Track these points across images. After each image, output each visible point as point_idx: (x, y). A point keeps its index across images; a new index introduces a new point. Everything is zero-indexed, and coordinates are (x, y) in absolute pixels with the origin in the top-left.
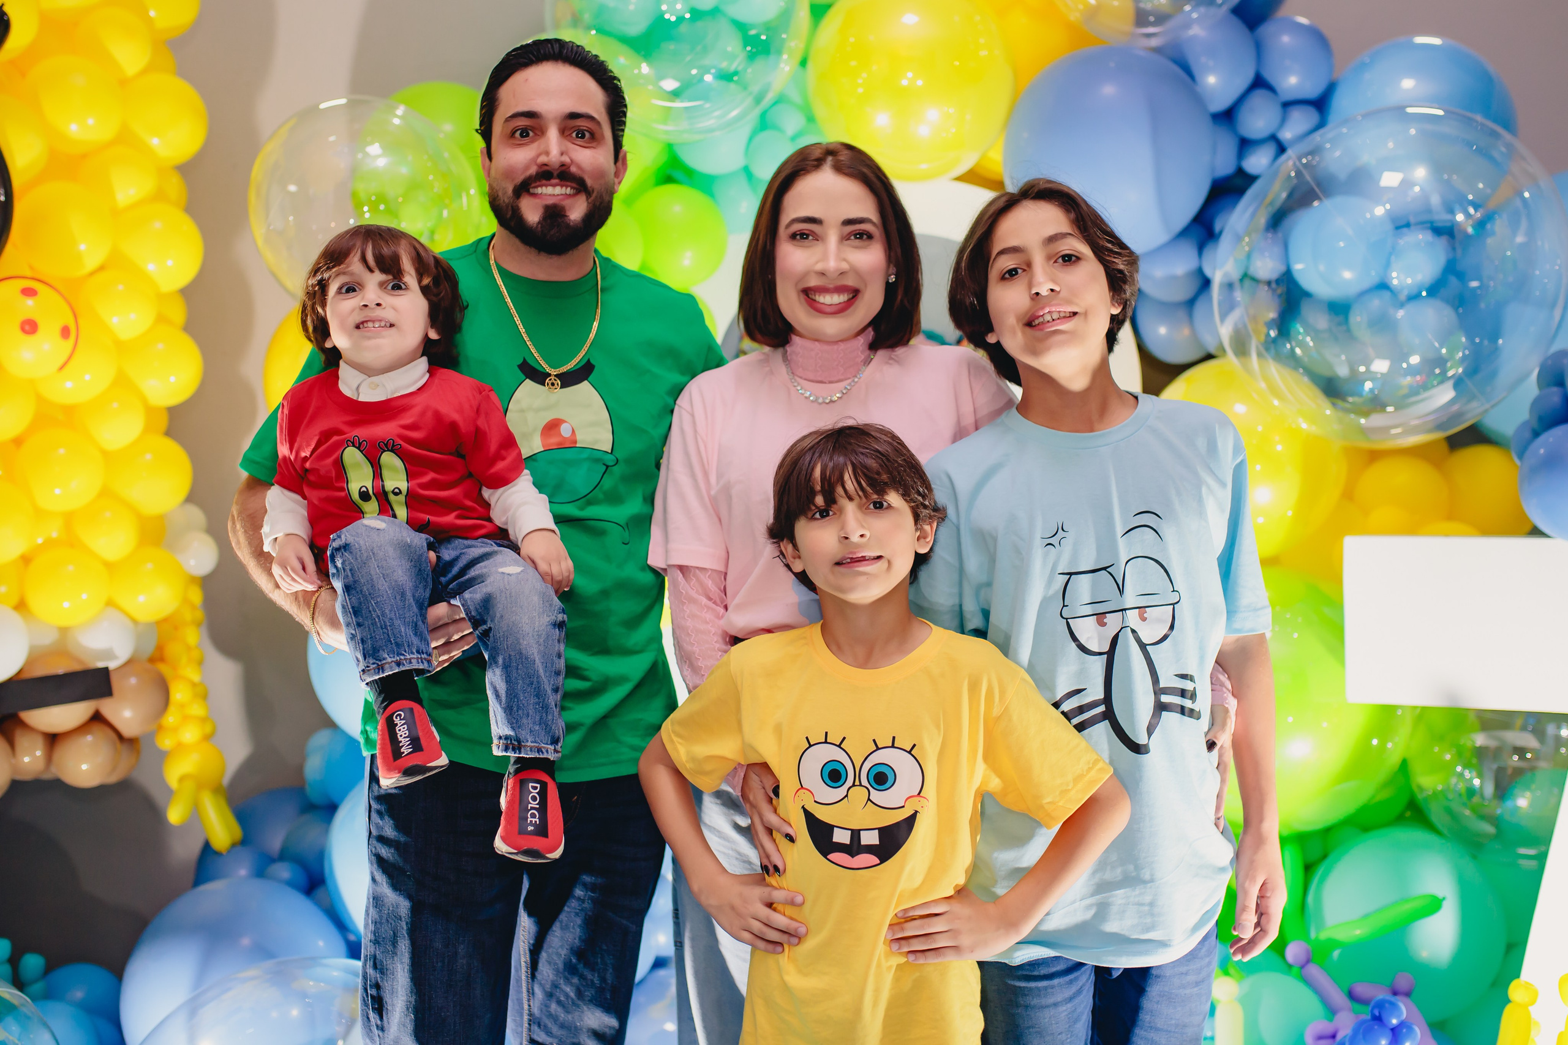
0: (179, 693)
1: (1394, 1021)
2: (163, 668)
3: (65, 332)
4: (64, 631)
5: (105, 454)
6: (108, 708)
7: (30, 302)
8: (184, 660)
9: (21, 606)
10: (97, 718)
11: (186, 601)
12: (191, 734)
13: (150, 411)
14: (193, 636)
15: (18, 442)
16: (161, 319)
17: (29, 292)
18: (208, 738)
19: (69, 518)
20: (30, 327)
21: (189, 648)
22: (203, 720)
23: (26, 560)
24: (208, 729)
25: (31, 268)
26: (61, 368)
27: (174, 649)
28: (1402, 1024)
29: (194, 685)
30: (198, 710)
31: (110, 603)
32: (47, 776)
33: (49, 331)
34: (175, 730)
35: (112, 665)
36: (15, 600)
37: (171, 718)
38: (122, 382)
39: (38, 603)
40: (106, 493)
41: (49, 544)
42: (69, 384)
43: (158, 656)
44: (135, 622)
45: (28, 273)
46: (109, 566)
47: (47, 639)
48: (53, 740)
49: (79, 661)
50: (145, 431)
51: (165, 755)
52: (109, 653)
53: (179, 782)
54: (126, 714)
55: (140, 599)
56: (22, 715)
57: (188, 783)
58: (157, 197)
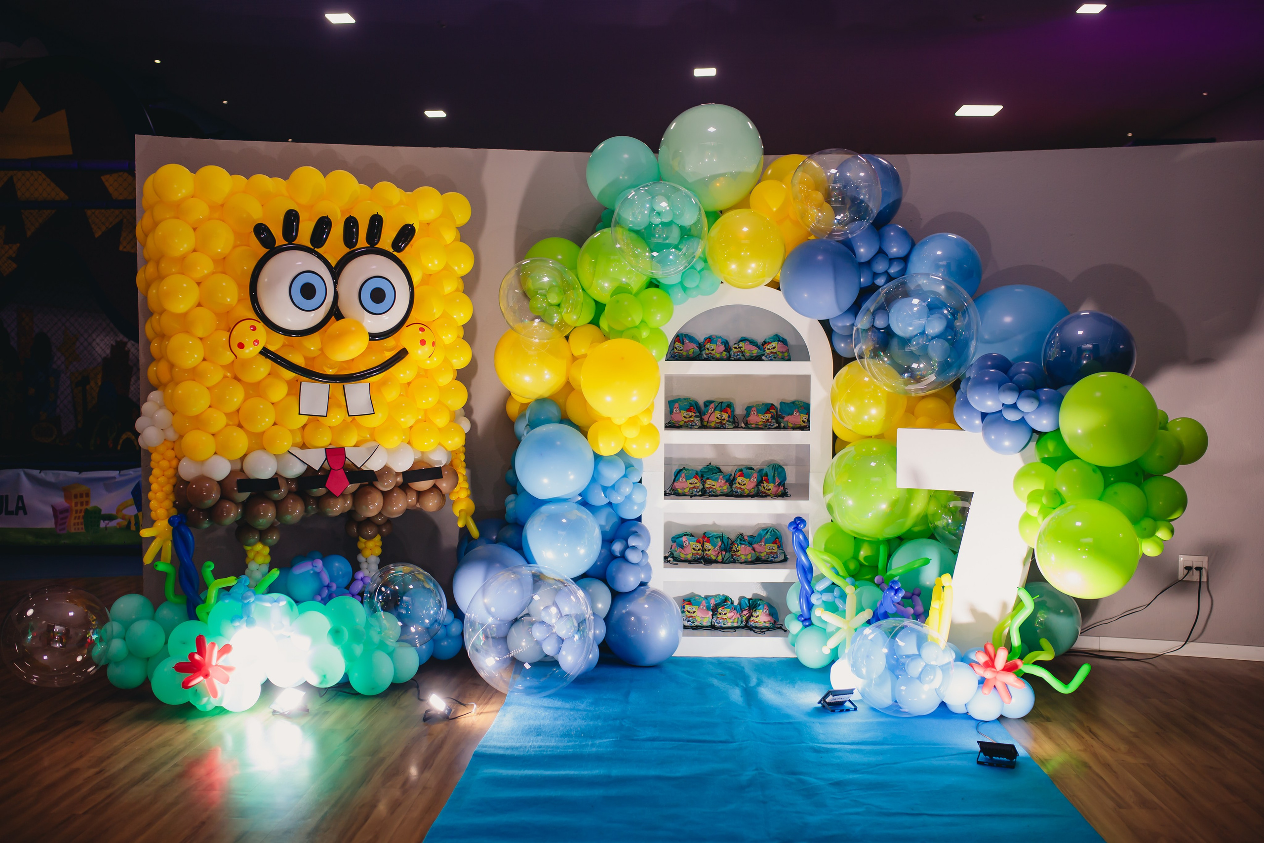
0: (461, 479)
1: (897, 588)
2: (454, 468)
3: (434, 344)
4: (423, 453)
5: (439, 387)
6: (439, 483)
7: (421, 333)
8: (460, 466)
9: (409, 443)
10: (435, 487)
11: (461, 443)
12: (462, 496)
13: (454, 370)
14: (463, 457)
15: (409, 384)
16: (458, 337)
17: (422, 330)
18: (468, 497)
19: (426, 411)
20: (423, 342)
22: (467, 489)
23: (411, 427)
24: (470, 493)
26: (431, 357)
27: (457, 462)
28: (899, 588)
29: (464, 475)
30: (465, 485)
31: (440, 444)
32: (417, 508)
33: (428, 344)
34: (458, 492)
35: (441, 467)
36: (407, 441)
37: (457, 489)
38: (446, 360)
39: (415, 443)
40: (439, 402)
41: (418, 422)
42: (428, 362)
43: (453, 464)
44: (447, 450)
46: (439, 429)
47: (418, 456)
48: (420, 494)
49: (429, 465)
50: (453, 379)
51: (453, 502)
52: (440, 462)
53: (459, 513)
54: (444, 485)
55: (450, 442)
56: (410, 484)
57: (463, 513)
58: (457, 290)
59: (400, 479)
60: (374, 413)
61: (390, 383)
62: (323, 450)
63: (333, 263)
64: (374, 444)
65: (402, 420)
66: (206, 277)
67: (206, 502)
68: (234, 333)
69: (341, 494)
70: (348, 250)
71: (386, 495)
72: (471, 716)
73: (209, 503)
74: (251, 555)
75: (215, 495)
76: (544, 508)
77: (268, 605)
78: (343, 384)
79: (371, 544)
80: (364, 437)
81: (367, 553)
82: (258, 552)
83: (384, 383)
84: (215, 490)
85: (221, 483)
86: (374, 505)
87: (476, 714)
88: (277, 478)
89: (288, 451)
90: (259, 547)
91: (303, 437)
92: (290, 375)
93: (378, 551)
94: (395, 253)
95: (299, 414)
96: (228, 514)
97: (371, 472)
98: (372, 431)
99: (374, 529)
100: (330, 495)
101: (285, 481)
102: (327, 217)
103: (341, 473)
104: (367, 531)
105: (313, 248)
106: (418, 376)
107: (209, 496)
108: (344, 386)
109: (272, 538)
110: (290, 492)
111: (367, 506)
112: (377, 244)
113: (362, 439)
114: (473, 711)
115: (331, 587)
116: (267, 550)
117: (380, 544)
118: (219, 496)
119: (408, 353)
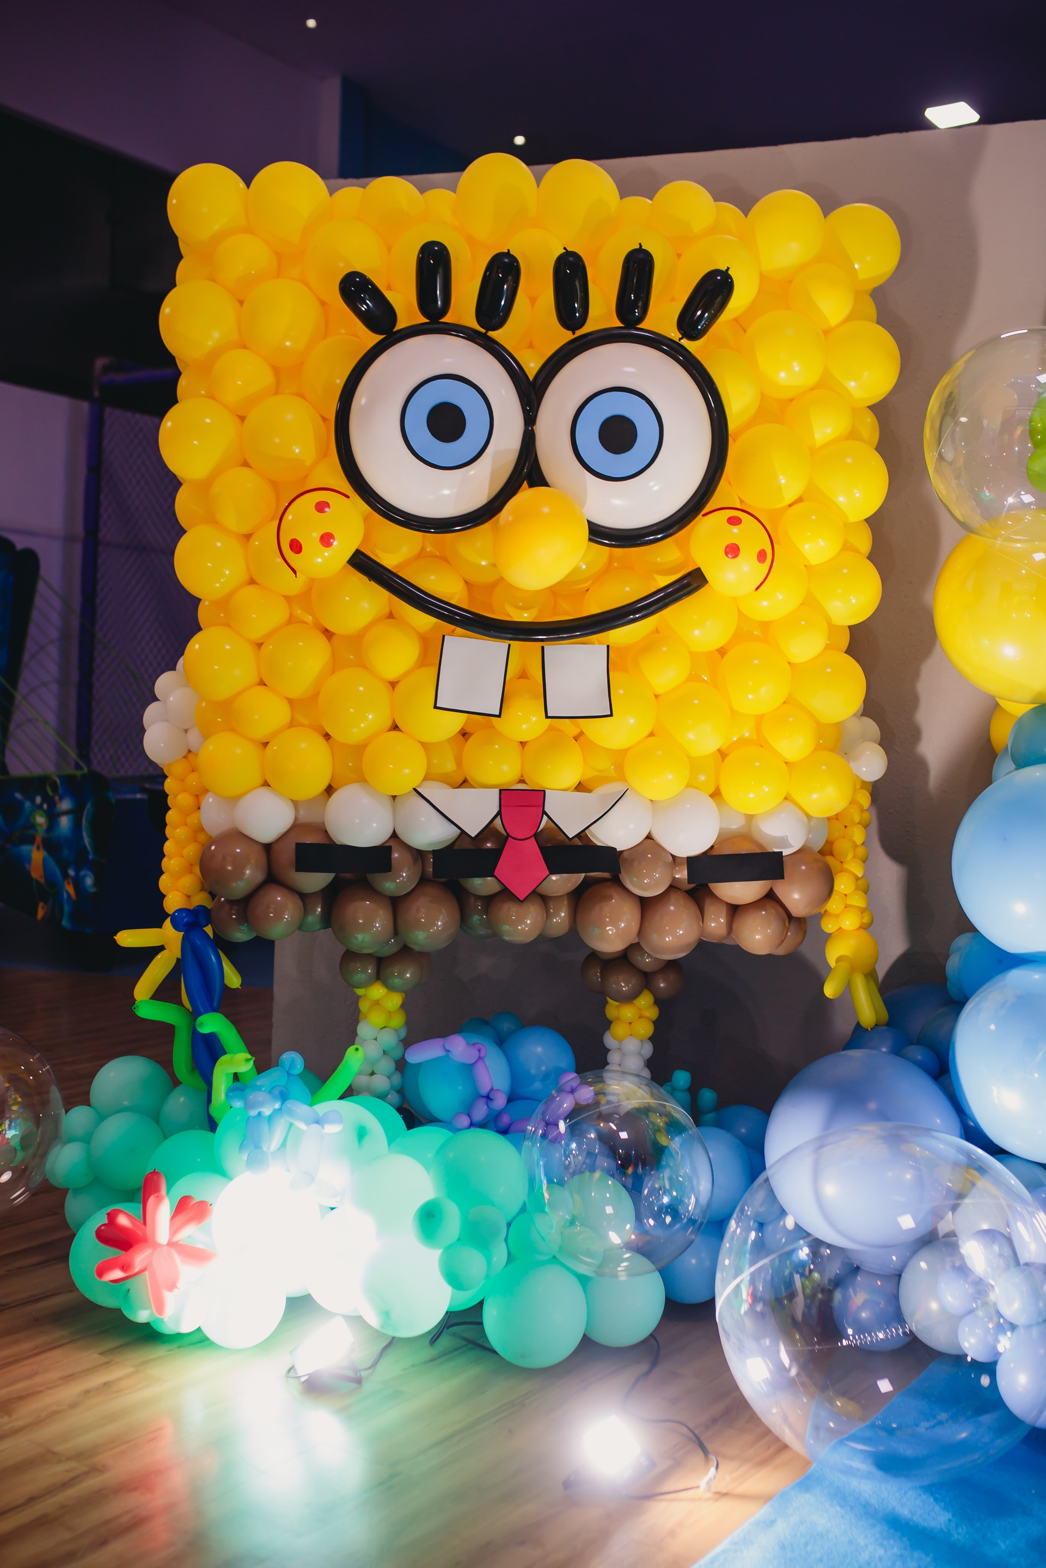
0: (843, 884)
2: (829, 859)
4: (750, 818)
5: (793, 665)
6: (782, 889)
7: (735, 529)
8: (850, 856)
9: (716, 794)
10: (771, 897)
11: (853, 802)
12: (850, 922)
13: (832, 628)
14: (858, 835)
15: (722, 652)
16: (847, 547)
17: (734, 521)
18: (865, 927)
19: (759, 720)
20: (733, 550)
21: (856, 846)
22: (863, 911)
23: (722, 754)
24: (866, 920)
25: (741, 501)
26: (757, 589)
27: (841, 846)
29: (857, 878)
30: (859, 901)
31: (788, 798)
32: (727, 942)
33: (748, 555)
34: (837, 916)
35: (786, 852)
36: (711, 790)
37: (835, 905)
38: (809, 603)
39: (730, 793)
40: (791, 700)
41: (742, 742)
42: (763, 603)
43: (827, 850)
44: (809, 817)
45: (739, 507)
46: (789, 765)
47: (735, 825)
48: (734, 910)
49: (759, 845)
50: (828, 647)
51: (827, 937)
52: (784, 842)
53: (836, 963)
54: (796, 896)
55: (815, 796)
56: (712, 885)
57: (844, 966)
58: (853, 435)
59: (682, 874)
60: (611, 715)
61: (665, 649)
62: (496, 792)
63: (532, 366)
64: (619, 787)
65: (691, 736)
66: (253, 400)
67: (234, 885)
68: (289, 516)
69: (534, 893)
70: (567, 336)
71: (646, 905)
72: (693, 1500)
73: (240, 887)
74: (364, 1006)
75: (251, 874)
76: (1017, 976)
77: (302, 1126)
78: (542, 644)
79: (627, 1012)
80: (600, 771)
81: (619, 1029)
82: (377, 1003)
83: (648, 646)
84: (253, 861)
85: (268, 848)
86: (617, 926)
87: (708, 1495)
88: (391, 847)
89: (415, 790)
90: (377, 991)
91: (459, 762)
92: (424, 621)
93: (646, 1029)
94: (685, 342)
95: (435, 707)
96: (279, 917)
97: (610, 851)
98: (620, 758)
99: (634, 981)
100: (506, 894)
101: (408, 858)
102: (508, 254)
103: (532, 846)
104: (618, 984)
105: (483, 331)
106: (739, 637)
107: (238, 873)
108: (543, 648)
109: (401, 975)
110: (423, 881)
111: (602, 926)
112: (641, 319)
113: (596, 774)
114: (703, 1484)
115: (491, 1100)
116: (395, 1001)
117: (653, 1013)
118: (260, 877)
119: (708, 582)
